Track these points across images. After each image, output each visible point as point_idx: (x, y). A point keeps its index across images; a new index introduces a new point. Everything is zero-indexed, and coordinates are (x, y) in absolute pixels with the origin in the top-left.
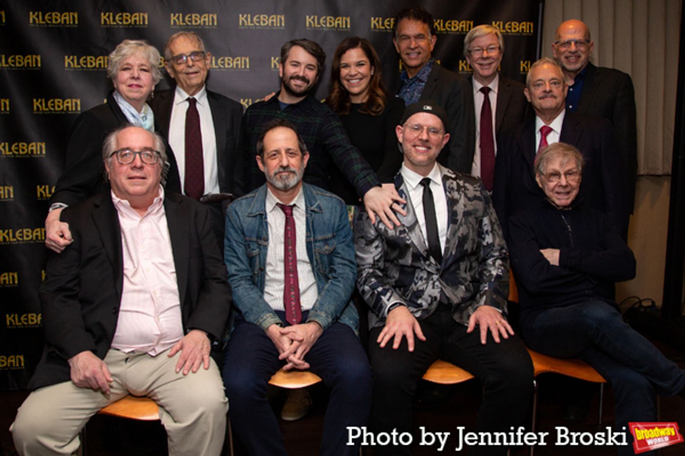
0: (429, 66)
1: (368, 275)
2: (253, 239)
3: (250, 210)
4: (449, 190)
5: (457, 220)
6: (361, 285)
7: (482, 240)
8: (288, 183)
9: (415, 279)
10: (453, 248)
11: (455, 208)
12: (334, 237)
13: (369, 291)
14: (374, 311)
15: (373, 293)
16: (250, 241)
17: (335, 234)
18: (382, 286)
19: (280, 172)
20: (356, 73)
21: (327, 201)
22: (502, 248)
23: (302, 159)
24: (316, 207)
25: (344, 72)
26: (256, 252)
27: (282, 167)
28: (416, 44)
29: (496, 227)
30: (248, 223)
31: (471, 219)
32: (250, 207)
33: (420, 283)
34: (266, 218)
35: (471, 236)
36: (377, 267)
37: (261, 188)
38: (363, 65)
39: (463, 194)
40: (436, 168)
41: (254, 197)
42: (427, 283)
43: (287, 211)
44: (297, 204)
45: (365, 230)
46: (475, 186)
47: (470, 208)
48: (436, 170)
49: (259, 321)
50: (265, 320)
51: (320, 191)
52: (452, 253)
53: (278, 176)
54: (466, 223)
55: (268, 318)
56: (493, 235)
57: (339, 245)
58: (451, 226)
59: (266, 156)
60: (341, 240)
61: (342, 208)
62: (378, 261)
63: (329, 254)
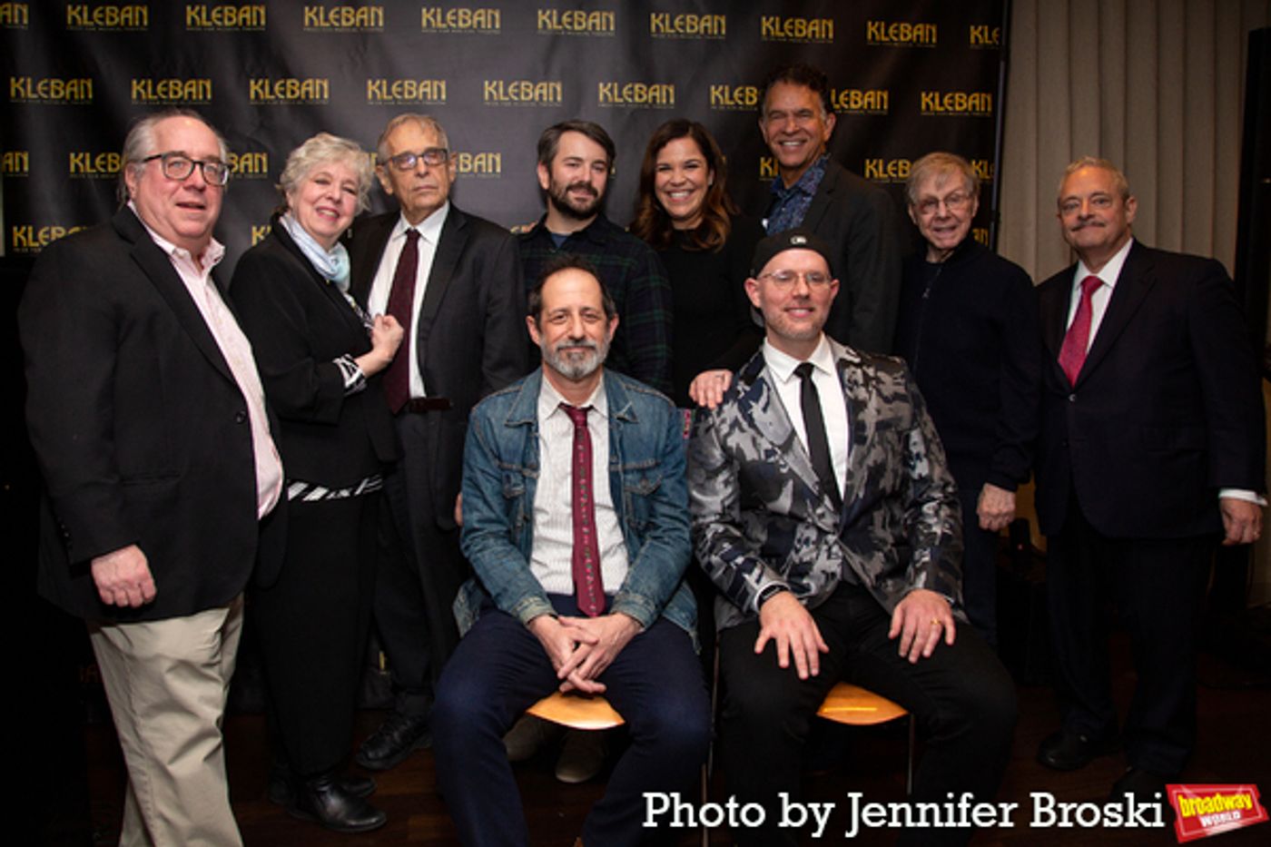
0: (820, 166)
1: (716, 536)
2: (514, 467)
3: (510, 413)
4: (850, 385)
5: (865, 438)
6: (704, 555)
7: (910, 470)
8: (580, 367)
9: (796, 542)
10: (859, 487)
11: (861, 416)
12: (657, 465)
13: (721, 565)
14: (732, 599)
15: (729, 568)
16: (511, 470)
17: (660, 461)
18: (743, 555)
19: (568, 348)
20: (683, 180)
21: (645, 402)
22: (947, 484)
23: (607, 326)
24: (626, 412)
25: (662, 178)
26: (519, 489)
27: (571, 338)
28: (796, 126)
29: (934, 448)
30: (508, 438)
31: (890, 435)
32: (509, 409)
33: (804, 549)
34: (537, 430)
35: (890, 465)
36: (728, 519)
37: (530, 377)
38: (695, 166)
39: (874, 391)
40: (824, 345)
41: (518, 391)
42: (818, 548)
43: (578, 418)
44: (595, 406)
45: (705, 452)
46: (896, 375)
47: (887, 414)
48: (823, 349)
49: (515, 610)
50: (526, 607)
51: (633, 384)
52: (857, 496)
53: (564, 354)
54: (881, 443)
55: (531, 603)
56: (930, 462)
57: (665, 481)
58: (855, 447)
59: (544, 317)
60: (670, 472)
61: (671, 415)
62: (729, 507)
63: (648, 495)
